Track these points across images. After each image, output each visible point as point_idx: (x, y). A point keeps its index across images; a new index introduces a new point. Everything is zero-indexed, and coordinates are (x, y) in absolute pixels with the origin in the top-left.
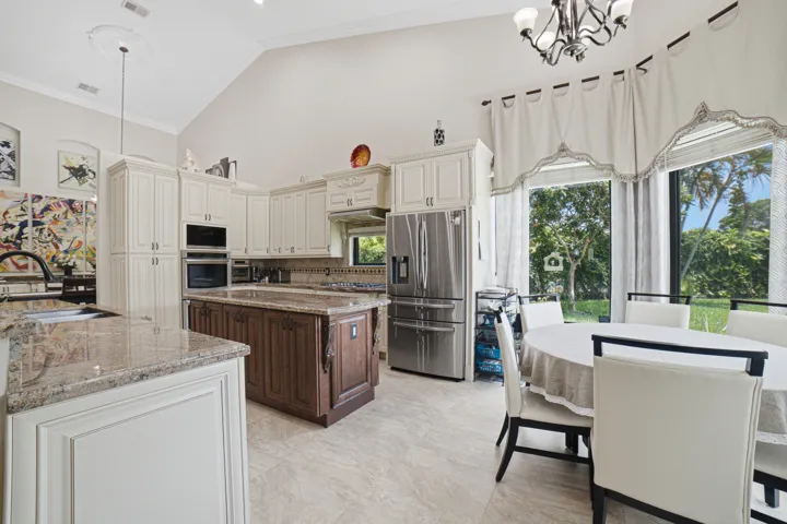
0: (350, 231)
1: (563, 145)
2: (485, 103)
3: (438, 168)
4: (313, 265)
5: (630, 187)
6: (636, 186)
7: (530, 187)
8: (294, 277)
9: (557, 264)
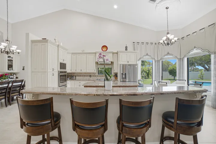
0: (98, 66)
1: (147, 53)
2: (133, 43)
3: (130, 55)
4: (84, 74)
5: (157, 62)
6: (158, 62)
7: (141, 60)
8: (77, 78)
9: (144, 74)
